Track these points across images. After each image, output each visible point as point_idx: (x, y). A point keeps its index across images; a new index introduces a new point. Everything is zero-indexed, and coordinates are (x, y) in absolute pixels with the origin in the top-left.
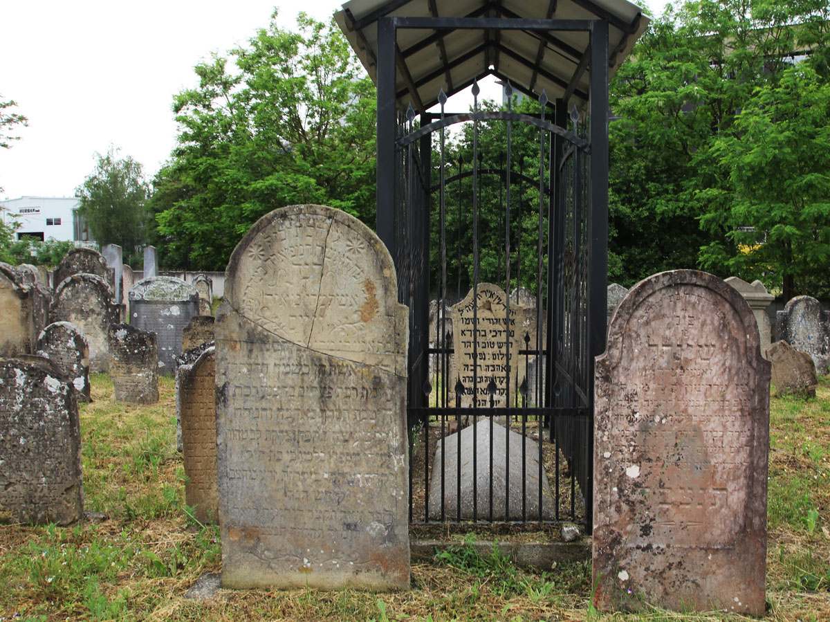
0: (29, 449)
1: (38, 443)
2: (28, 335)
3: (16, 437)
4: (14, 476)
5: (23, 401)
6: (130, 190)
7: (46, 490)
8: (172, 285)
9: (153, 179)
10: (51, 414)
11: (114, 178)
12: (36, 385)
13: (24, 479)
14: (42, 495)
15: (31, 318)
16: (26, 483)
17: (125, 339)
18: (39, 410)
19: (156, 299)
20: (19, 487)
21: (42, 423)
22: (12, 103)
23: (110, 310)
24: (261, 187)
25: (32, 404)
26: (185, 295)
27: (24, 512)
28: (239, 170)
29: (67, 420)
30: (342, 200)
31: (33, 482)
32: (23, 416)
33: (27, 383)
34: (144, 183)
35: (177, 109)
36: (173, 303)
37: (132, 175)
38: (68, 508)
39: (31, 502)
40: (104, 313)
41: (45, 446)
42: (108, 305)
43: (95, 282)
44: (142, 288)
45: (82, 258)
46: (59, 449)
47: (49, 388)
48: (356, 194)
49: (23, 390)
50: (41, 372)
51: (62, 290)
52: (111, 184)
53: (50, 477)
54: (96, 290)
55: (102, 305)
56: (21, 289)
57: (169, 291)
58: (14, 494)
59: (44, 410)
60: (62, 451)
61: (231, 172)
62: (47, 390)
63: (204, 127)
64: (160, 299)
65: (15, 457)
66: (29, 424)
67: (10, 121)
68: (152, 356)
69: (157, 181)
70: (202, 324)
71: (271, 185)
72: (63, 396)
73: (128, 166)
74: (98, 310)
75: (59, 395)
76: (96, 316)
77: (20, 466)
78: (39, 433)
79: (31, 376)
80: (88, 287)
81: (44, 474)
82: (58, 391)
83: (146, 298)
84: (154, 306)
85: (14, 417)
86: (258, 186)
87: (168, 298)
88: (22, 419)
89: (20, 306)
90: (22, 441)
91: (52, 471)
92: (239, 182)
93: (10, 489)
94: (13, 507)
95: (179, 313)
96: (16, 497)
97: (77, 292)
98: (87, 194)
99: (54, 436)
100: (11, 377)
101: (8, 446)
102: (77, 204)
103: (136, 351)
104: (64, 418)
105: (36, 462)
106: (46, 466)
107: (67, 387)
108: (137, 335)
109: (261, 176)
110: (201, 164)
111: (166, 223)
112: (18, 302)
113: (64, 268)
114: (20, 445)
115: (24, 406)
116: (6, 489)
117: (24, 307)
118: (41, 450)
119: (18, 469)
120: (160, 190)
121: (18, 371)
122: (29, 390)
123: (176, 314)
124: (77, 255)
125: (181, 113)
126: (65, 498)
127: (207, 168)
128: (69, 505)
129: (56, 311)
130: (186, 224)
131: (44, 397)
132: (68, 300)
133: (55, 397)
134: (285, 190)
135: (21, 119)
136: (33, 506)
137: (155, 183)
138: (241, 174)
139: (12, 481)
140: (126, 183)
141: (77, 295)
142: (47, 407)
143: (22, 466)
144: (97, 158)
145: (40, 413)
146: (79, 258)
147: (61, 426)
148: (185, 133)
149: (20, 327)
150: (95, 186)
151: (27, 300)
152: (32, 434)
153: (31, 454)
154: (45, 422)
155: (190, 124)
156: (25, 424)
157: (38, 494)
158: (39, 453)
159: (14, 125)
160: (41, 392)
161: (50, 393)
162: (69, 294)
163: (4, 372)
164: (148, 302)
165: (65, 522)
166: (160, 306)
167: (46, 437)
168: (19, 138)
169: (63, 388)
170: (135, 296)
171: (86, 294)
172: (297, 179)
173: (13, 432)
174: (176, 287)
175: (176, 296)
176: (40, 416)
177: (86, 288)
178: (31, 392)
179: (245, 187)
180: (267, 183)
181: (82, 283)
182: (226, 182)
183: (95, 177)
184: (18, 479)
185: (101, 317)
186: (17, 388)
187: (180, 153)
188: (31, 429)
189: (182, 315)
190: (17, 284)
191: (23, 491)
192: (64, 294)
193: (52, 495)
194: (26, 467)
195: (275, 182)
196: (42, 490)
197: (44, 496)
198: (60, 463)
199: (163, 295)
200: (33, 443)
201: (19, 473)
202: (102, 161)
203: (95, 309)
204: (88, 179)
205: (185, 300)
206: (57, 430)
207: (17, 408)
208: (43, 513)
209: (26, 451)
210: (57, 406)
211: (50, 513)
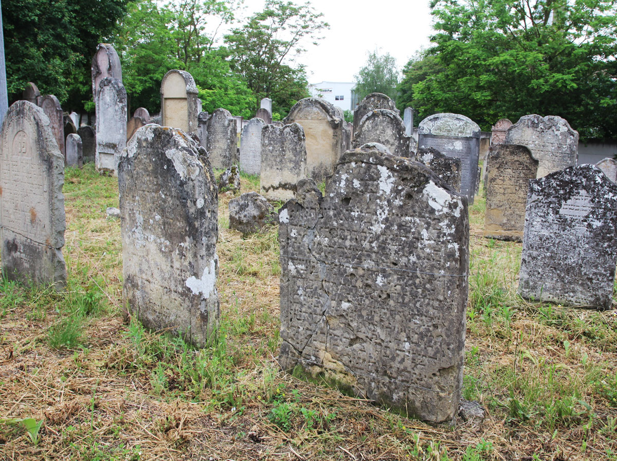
0: (389, 295)
1: (403, 289)
2: (336, 158)
3: (371, 272)
4: (363, 329)
5: (387, 219)
6: (388, 76)
7: (408, 363)
8: (457, 122)
9: (403, 68)
10: (430, 246)
11: (378, 69)
12: (409, 196)
13: (378, 337)
14: (402, 367)
15: (339, 146)
16: (380, 344)
17: (431, 163)
18: (411, 236)
19: (442, 134)
20: (369, 347)
21: (413, 259)
22: (321, 15)
23: (402, 141)
24: (497, 62)
25: (400, 226)
26: (468, 132)
27: (373, 384)
28: (479, 49)
29: (456, 261)
30: (563, 74)
31: (391, 345)
32: (384, 242)
33: (396, 191)
34: (397, 72)
35: (433, 6)
36: (457, 138)
37: (389, 67)
38: (440, 398)
39: (385, 373)
40: (397, 144)
41: (414, 296)
42: (401, 137)
43: (392, 116)
44: (431, 124)
45: (376, 101)
46: (436, 304)
47: (431, 203)
48: (577, 69)
49: (389, 201)
50: (419, 175)
51: (364, 123)
52: (375, 72)
53: (417, 344)
54: (391, 123)
55: (396, 137)
56: (334, 121)
57: (455, 127)
58: (362, 355)
59: (419, 238)
60: (440, 309)
61: (472, 51)
62: (428, 206)
63: (453, 17)
64: (445, 134)
65: (367, 302)
66: (393, 257)
67: (319, 27)
68: (456, 182)
69: (406, 69)
70: (512, 153)
71: (505, 60)
72: (453, 219)
73: (387, 59)
74: (392, 141)
75: (447, 216)
76: (390, 146)
77: (373, 317)
78: (407, 274)
79: (403, 180)
80: (385, 121)
81: (408, 337)
82: (446, 210)
83: (433, 132)
84: (439, 140)
85: (371, 242)
86: (495, 61)
87: (453, 134)
88: (383, 248)
89: (332, 134)
90: (380, 280)
91: (422, 336)
92: (479, 58)
93: (357, 346)
94: (358, 372)
95: (461, 148)
96: (364, 360)
97: (376, 125)
98: (361, 79)
99: (430, 281)
100: (372, 179)
101: (359, 284)
102: (354, 87)
103: (441, 176)
104: (450, 255)
105: (397, 317)
106: (412, 325)
107: (460, 205)
108: (443, 160)
109: (496, 54)
110: (450, 45)
111: (419, 91)
112: (331, 131)
113: (362, 109)
114: (376, 285)
115: (387, 228)
116: (351, 345)
117: (335, 135)
118: (406, 300)
119: (370, 321)
120: (408, 75)
121: (384, 171)
122: (397, 202)
123: (458, 149)
124: (372, 99)
125: (436, 8)
126: (437, 382)
127: (454, 49)
128: (442, 394)
129: (358, 140)
130: (434, 92)
131: (421, 216)
132: (369, 131)
133: (439, 220)
134: (516, 65)
135: (326, 25)
136: (387, 380)
137: (404, 72)
138: (481, 52)
139: (361, 335)
140: (385, 72)
141: (376, 127)
142: (425, 234)
143: (377, 318)
144: (368, 55)
145: (413, 242)
146: (374, 101)
147: (443, 267)
148: (438, 23)
149: (331, 152)
150: (366, 74)
151: (337, 130)
152: (396, 272)
153: (391, 302)
154: (419, 258)
155: (443, 15)
156: (387, 256)
157: (395, 365)
158: (403, 304)
159: (322, 29)
160: (417, 209)
161: (432, 211)
162: (370, 126)
163: (362, 171)
164: (434, 136)
165: (433, 418)
166: (445, 140)
167: (417, 281)
168: (324, 38)
169: (456, 205)
170: (424, 131)
171: (383, 127)
172: (526, 56)
173: (368, 264)
174: (461, 123)
175: (461, 132)
176: (411, 247)
177: (383, 121)
178: (401, 207)
179: (483, 63)
180: (502, 59)
181: (381, 117)
182: (468, 58)
183: (366, 68)
184: (370, 335)
185: (394, 147)
186: (379, 198)
187: (433, 39)
188: (395, 264)
189: (465, 150)
190: (331, 117)
191: (375, 355)
192: (365, 126)
193: (417, 372)
194: (381, 321)
195: (508, 58)
196: (403, 360)
197: (405, 370)
198: (435, 326)
199: (449, 131)
200: (395, 287)
201: (371, 326)
202: (371, 57)
203: (390, 140)
204: (361, 69)
205: (468, 136)
206: (436, 274)
207: (377, 228)
208: (401, 394)
209: (384, 296)
210: (440, 234)
211: (411, 397)
